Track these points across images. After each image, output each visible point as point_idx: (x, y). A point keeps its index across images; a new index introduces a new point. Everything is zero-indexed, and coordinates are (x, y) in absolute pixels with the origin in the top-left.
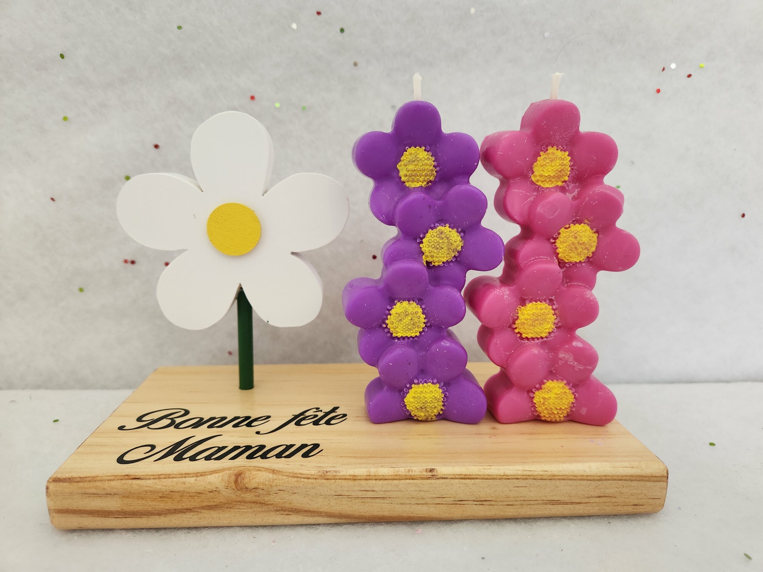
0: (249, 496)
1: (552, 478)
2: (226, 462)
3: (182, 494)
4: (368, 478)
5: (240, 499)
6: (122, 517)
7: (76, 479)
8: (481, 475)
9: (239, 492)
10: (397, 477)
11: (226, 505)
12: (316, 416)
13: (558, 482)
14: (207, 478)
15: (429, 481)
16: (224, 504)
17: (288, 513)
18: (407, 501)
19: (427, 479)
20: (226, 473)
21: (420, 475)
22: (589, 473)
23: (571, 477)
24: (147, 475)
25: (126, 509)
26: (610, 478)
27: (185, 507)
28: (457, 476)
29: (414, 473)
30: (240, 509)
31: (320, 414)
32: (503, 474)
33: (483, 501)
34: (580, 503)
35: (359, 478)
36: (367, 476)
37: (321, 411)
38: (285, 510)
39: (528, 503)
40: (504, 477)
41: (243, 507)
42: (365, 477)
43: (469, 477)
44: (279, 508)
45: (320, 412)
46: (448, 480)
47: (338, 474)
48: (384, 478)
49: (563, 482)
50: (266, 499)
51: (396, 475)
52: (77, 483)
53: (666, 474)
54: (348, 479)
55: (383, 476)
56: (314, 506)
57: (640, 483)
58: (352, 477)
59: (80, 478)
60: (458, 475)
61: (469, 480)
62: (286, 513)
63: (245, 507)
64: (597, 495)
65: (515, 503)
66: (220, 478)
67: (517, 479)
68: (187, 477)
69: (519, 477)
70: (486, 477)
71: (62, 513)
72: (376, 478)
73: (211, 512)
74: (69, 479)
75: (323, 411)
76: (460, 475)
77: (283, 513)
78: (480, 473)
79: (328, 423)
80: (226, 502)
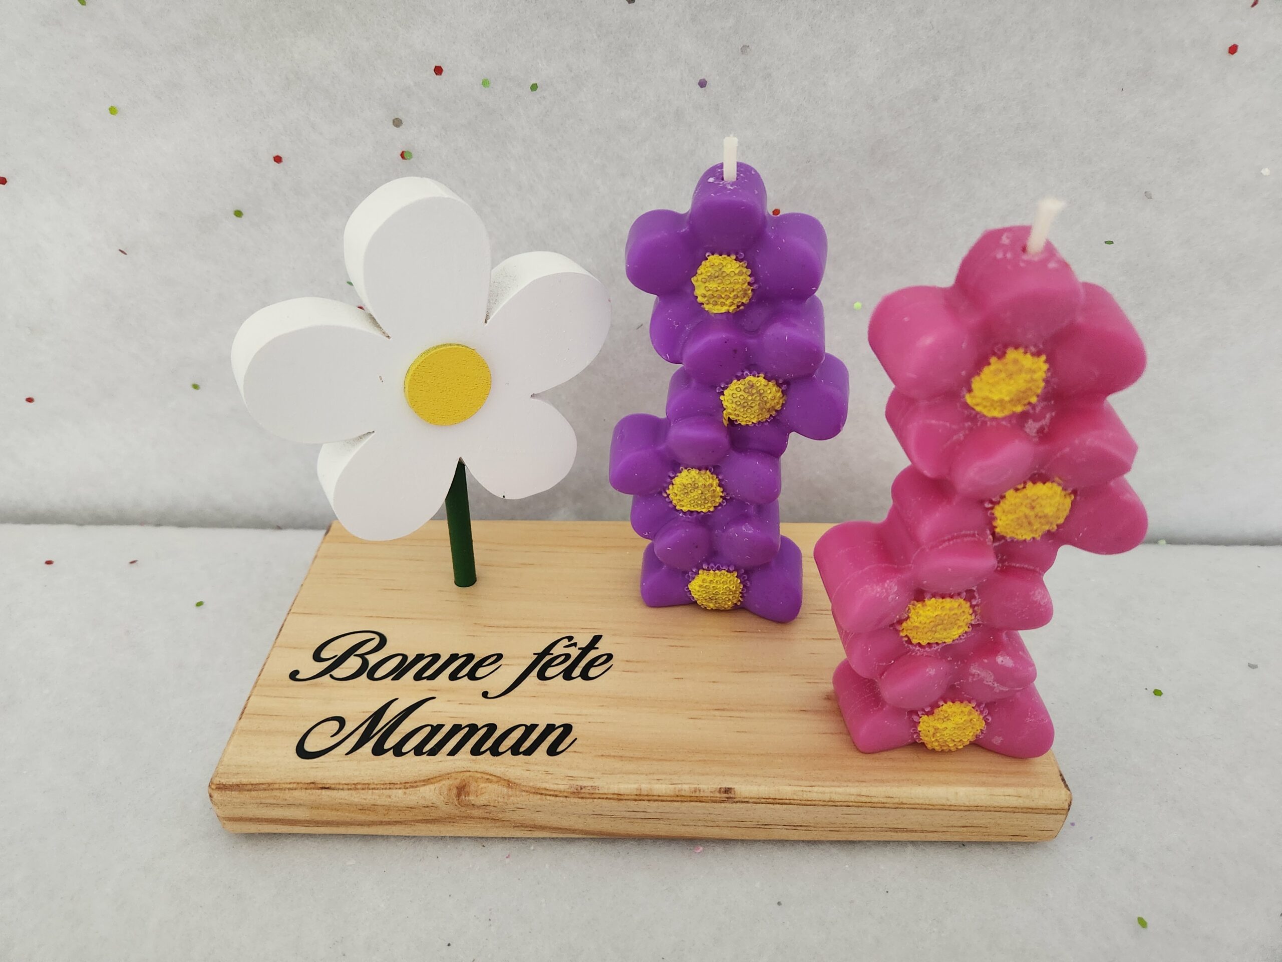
0: (476, 812)
1: (900, 806)
2: (442, 762)
3: (388, 809)
4: (639, 797)
5: (465, 815)
6: (314, 826)
7: (247, 786)
8: (798, 800)
9: (464, 809)
10: (679, 799)
11: (447, 820)
12: (568, 656)
13: (906, 811)
14: (419, 791)
15: (723, 805)
16: (445, 818)
17: (530, 829)
18: (691, 823)
19: (721, 803)
20: (444, 785)
21: (711, 797)
22: (953, 802)
23: (927, 807)
24: (339, 784)
25: (318, 818)
26: (984, 808)
27: (393, 820)
28: (763, 800)
29: (702, 794)
30: (467, 824)
31: (574, 652)
32: (828, 800)
33: (798, 826)
34: (936, 831)
35: (626, 797)
36: (637, 795)
37: (575, 644)
38: (527, 827)
39: (862, 829)
40: (830, 803)
41: (470, 822)
42: (633, 797)
43: (780, 801)
44: (518, 825)
45: (574, 647)
46: (749, 804)
47: (597, 791)
48: (659, 799)
49: (914, 811)
50: (500, 816)
51: (677, 796)
52: (249, 792)
53: (1067, 807)
54: (610, 799)
55: (659, 796)
56: (565, 823)
57: (1025, 815)
58: (615, 796)
59: (252, 784)
60: (764, 798)
61: (779, 806)
62: (527, 829)
63: (472, 822)
64: (960, 825)
65: (841, 829)
66: (437, 792)
67: (849, 806)
68: (393, 789)
69: (851, 804)
70: (803, 802)
71: (236, 821)
72: (649, 798)
73: (429, 825)
74: (238, 785)
75: (578, 646)
76: (767, 799)
77: (523, 828)
78: (795, 797)
79: (585, 675)
80: (447, 816)
